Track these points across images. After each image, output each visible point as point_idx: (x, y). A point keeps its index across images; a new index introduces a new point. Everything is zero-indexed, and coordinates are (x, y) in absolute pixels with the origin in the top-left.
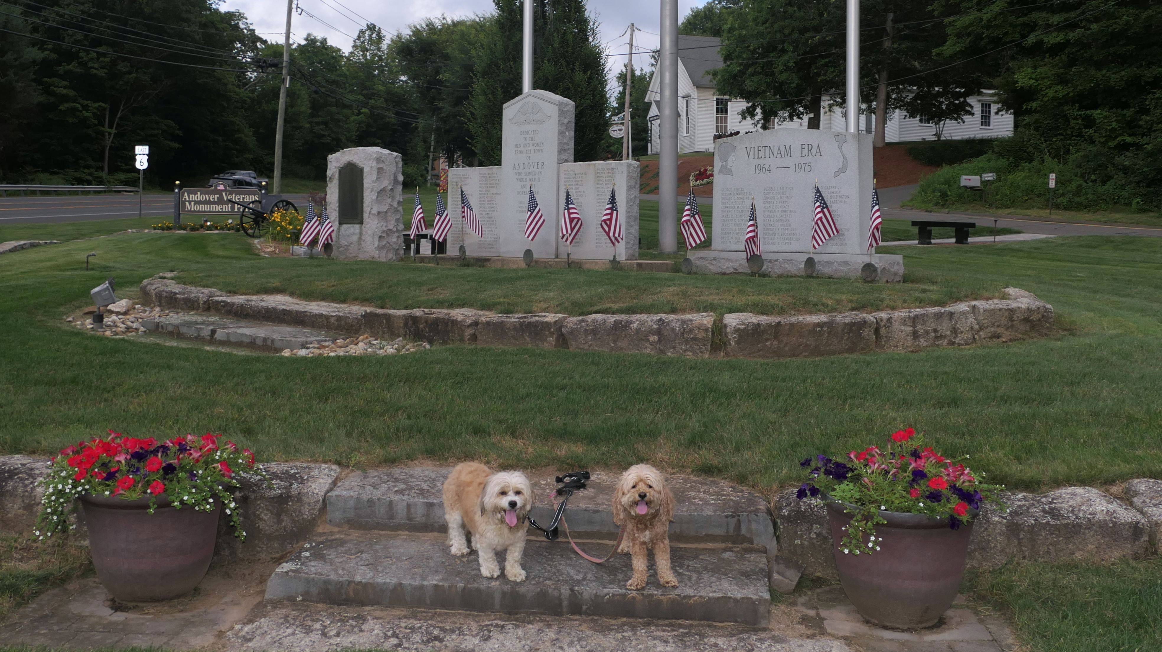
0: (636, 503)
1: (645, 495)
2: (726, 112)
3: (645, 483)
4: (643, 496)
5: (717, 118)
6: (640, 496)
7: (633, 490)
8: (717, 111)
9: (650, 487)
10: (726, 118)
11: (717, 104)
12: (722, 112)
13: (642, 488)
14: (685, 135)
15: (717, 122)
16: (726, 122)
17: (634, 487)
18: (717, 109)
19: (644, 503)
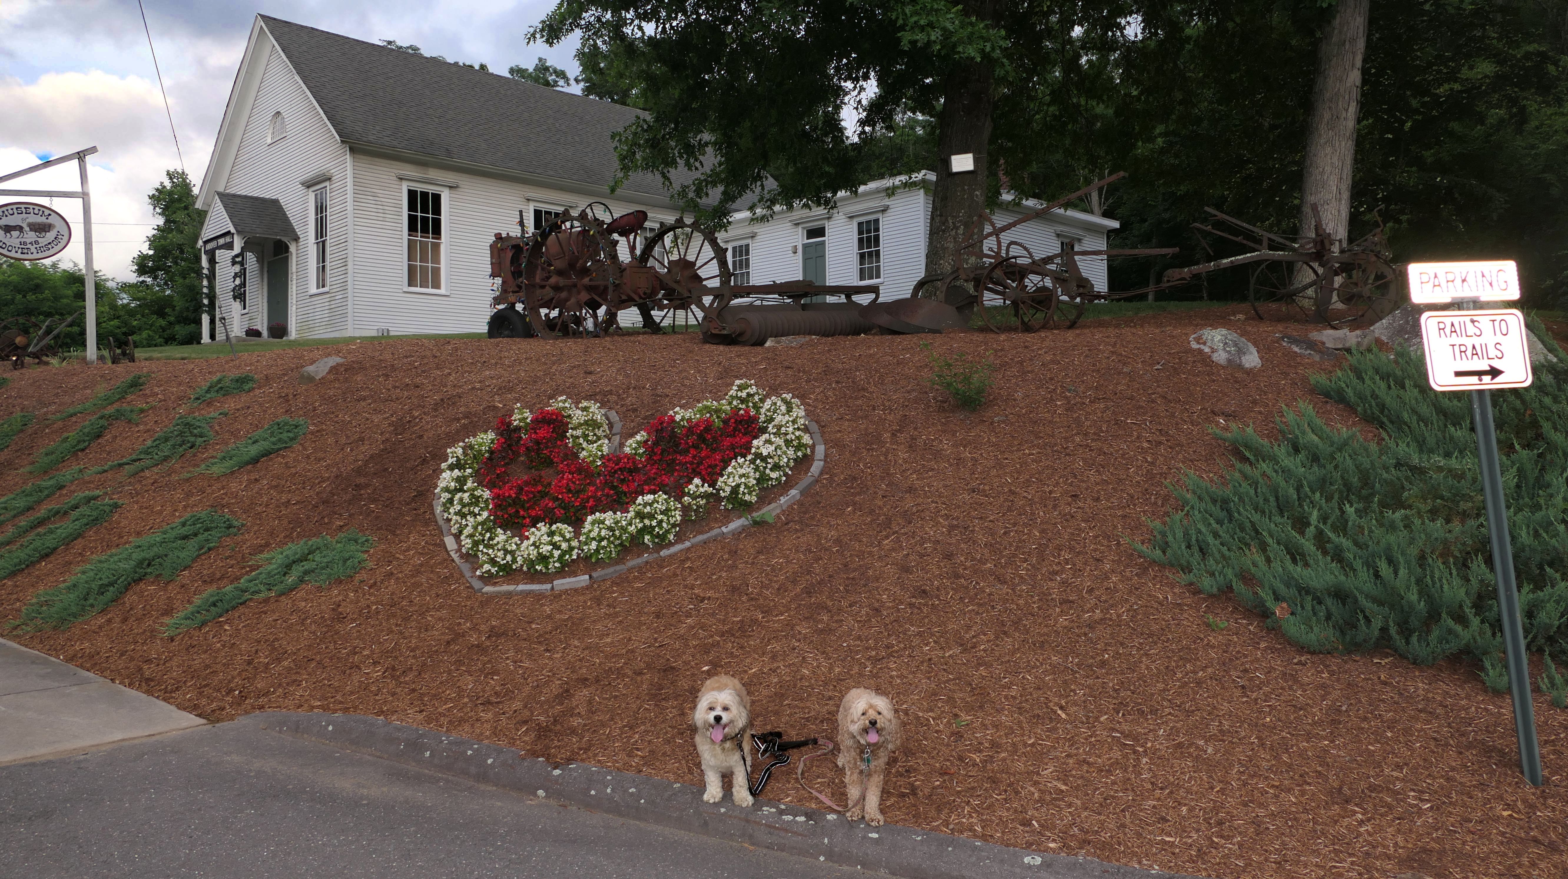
0: (865, 731)
1: (876, 722)
2: (437, 232)
3: (875, 710)
4: (873, 723)
5: (411, 245)
6: (870, 722)
7: (862, 717)
8: (412, 228)
9: (880, 713)
10: (436, 247)
11: (412, 206)
12: (425, 230)
13: (872, 714)
14: (314, 290)
15: (411, 257)
16: (436, 259)
17: (863, 714)
18: (412, 220)
19: (875, 731)
